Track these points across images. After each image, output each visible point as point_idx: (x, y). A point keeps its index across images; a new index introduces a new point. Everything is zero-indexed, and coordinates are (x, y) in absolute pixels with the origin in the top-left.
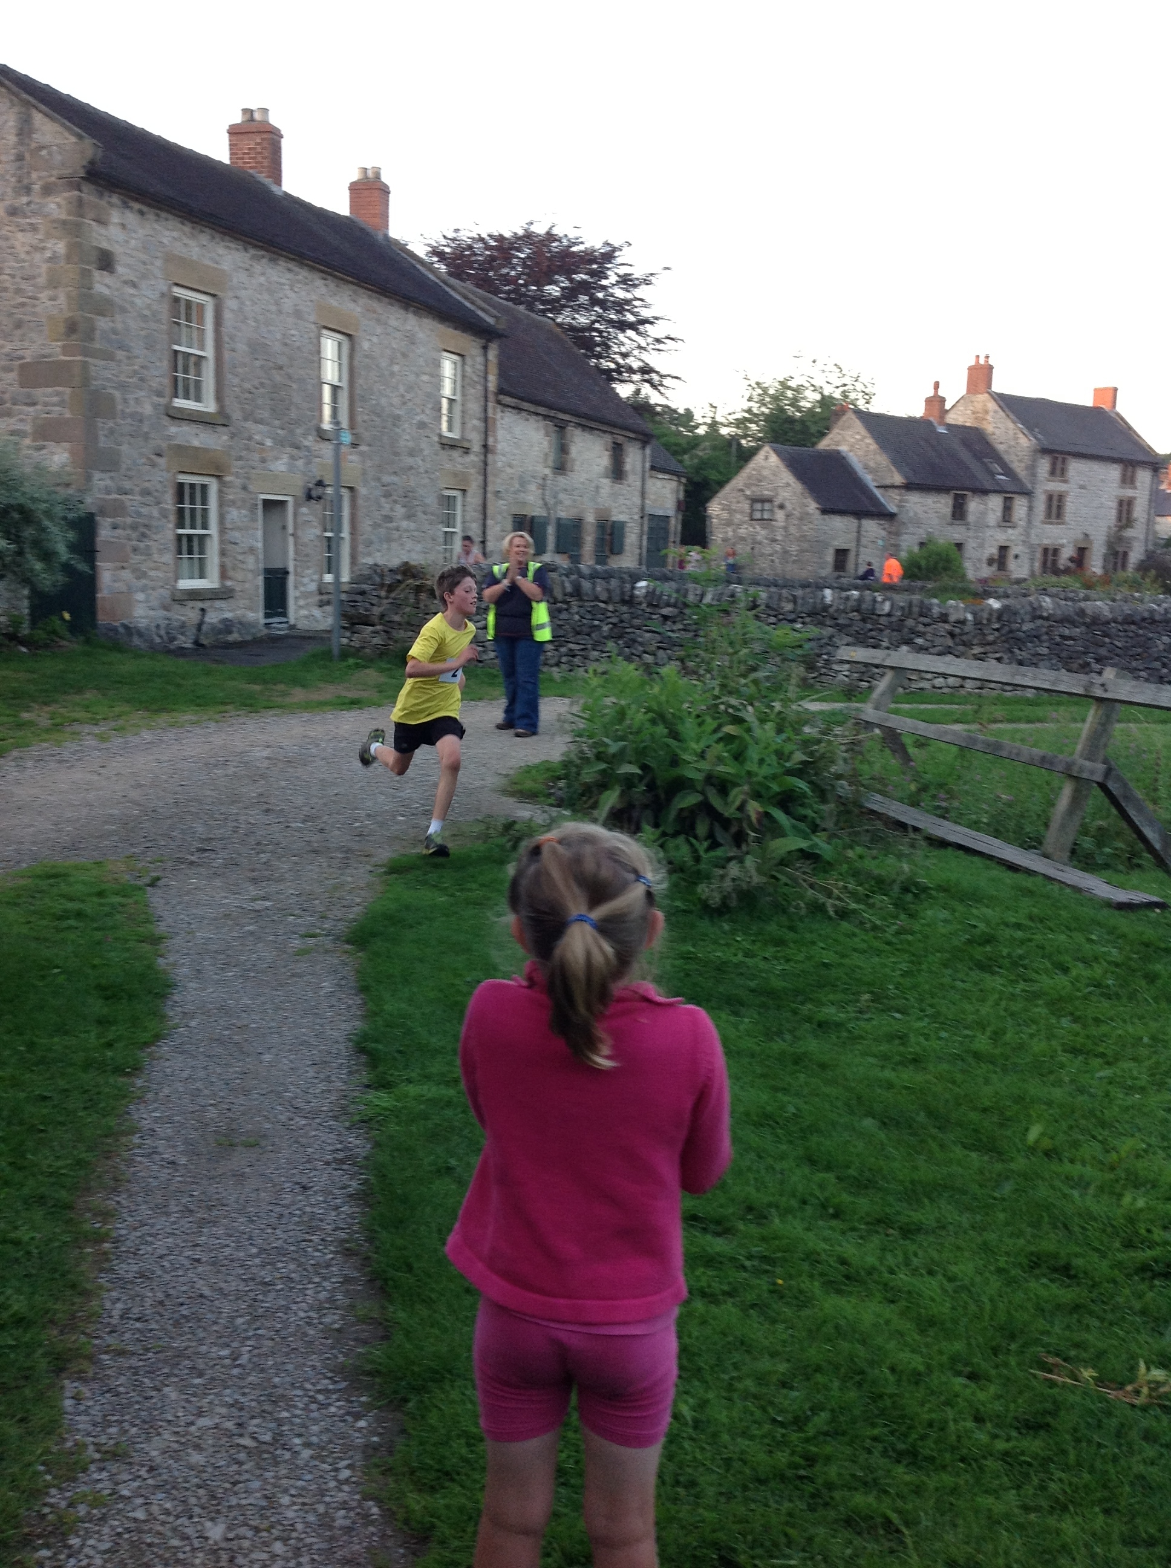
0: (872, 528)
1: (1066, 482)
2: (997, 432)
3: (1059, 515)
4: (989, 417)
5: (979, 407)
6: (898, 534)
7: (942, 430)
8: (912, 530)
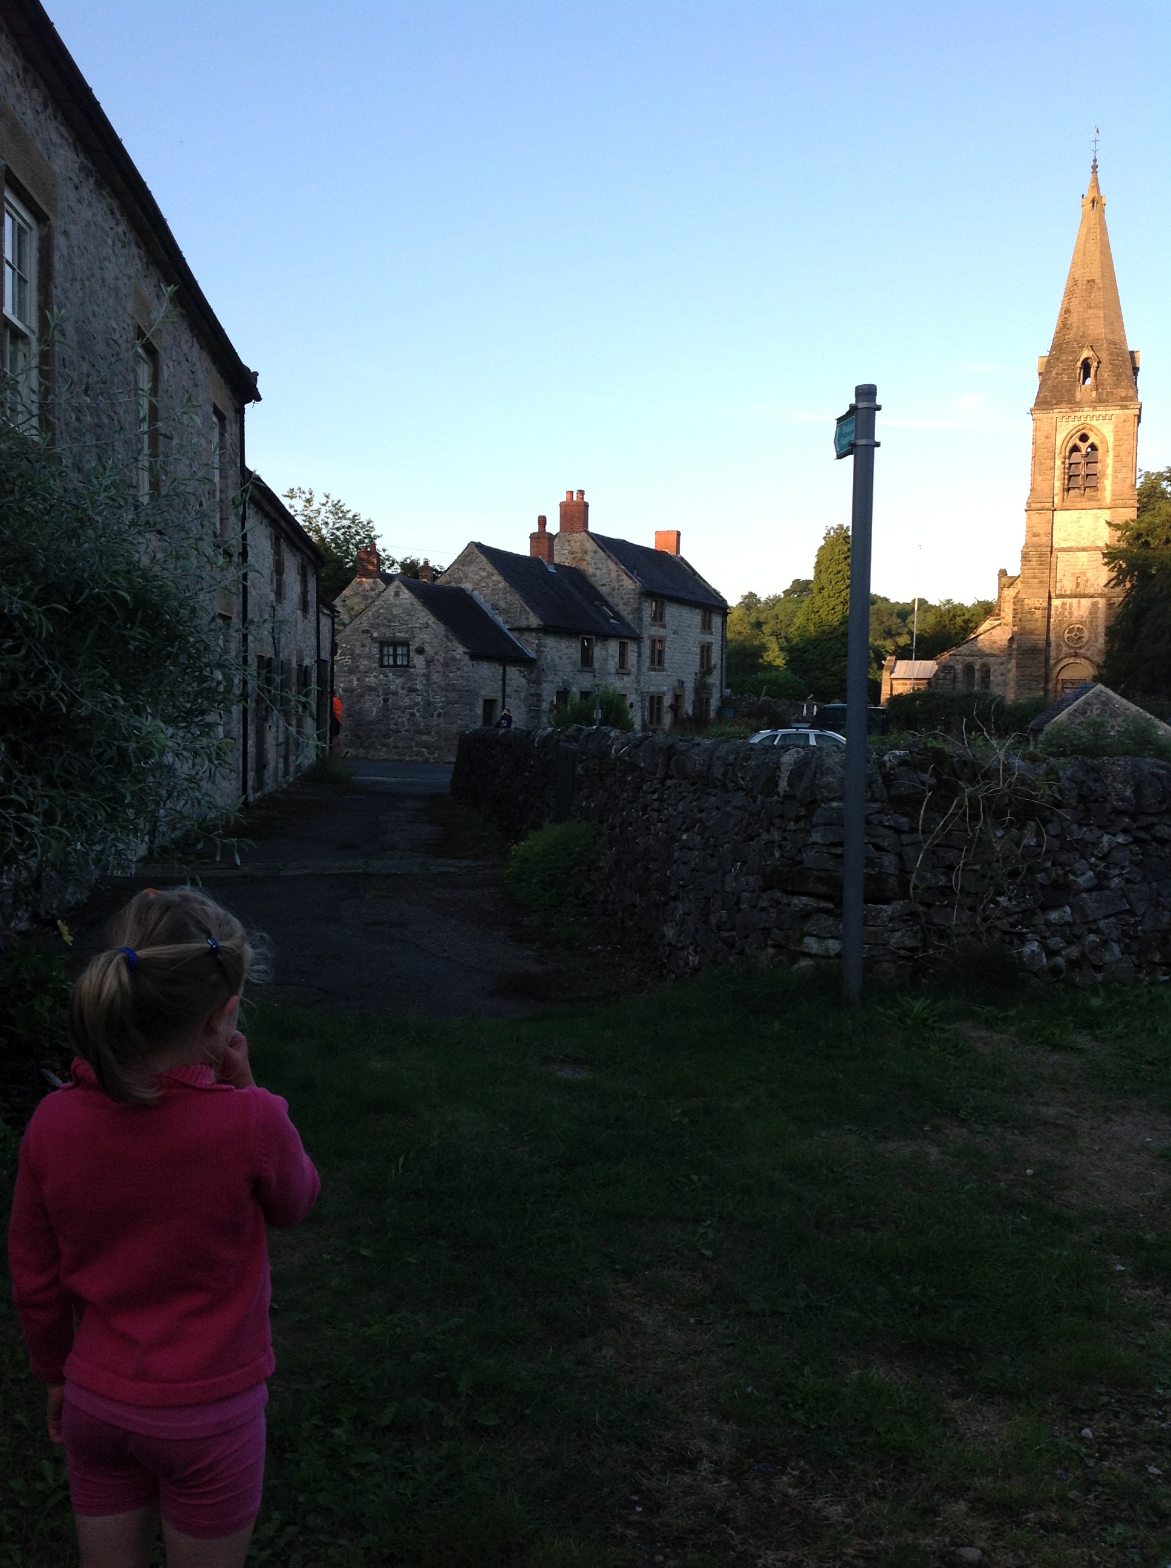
0: (514, 673)
1: (664, 626)
2: (598, 573)
3: (661, 662)
4: (588, 558)
5: (576, 546)
6: (538, 682)
7: (551, 569)
8: (550, 678)
